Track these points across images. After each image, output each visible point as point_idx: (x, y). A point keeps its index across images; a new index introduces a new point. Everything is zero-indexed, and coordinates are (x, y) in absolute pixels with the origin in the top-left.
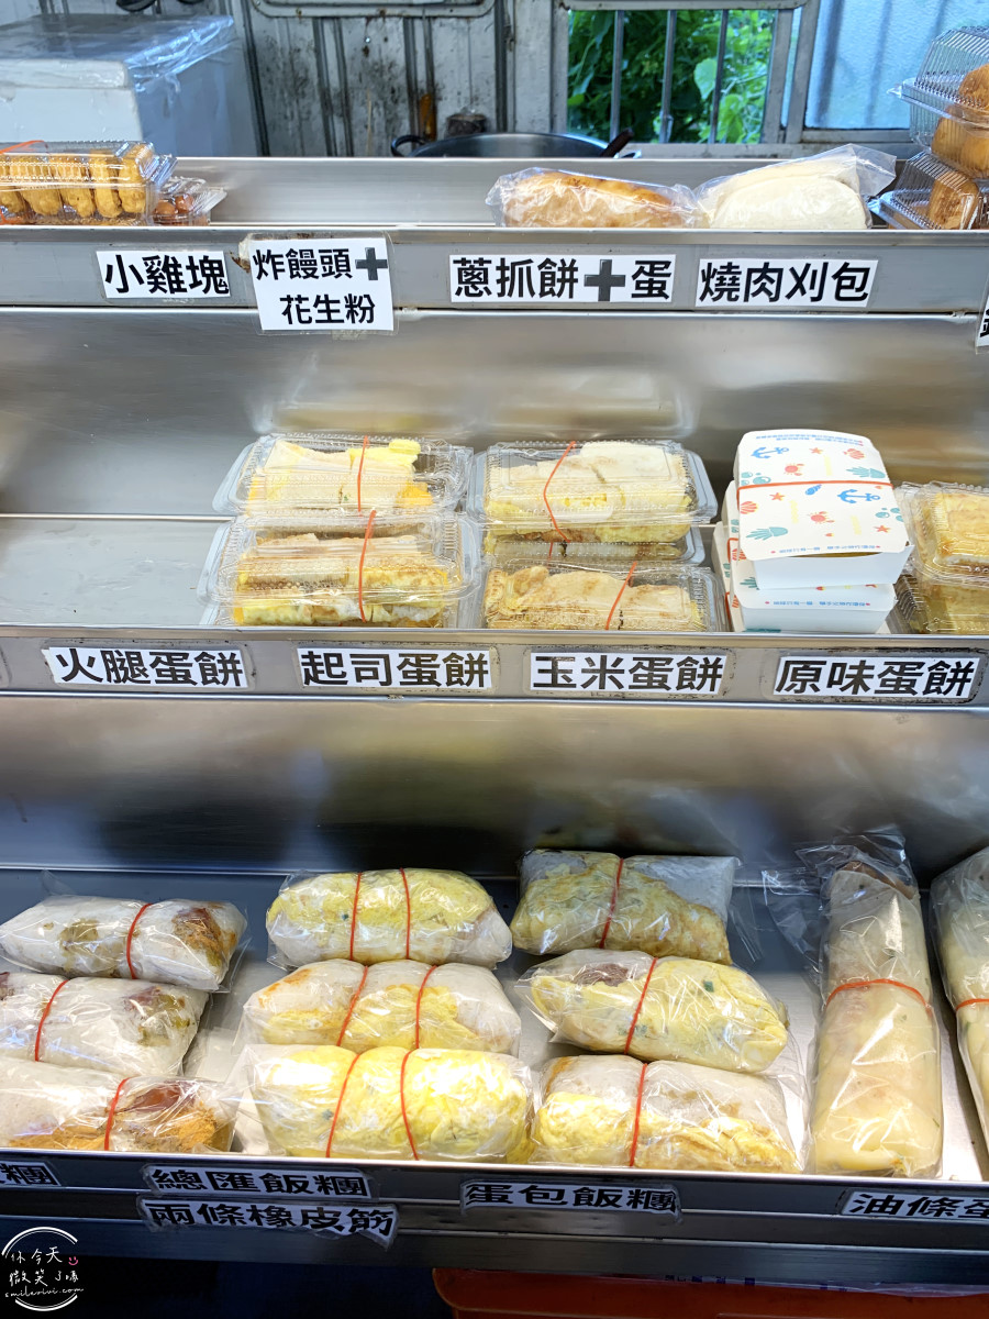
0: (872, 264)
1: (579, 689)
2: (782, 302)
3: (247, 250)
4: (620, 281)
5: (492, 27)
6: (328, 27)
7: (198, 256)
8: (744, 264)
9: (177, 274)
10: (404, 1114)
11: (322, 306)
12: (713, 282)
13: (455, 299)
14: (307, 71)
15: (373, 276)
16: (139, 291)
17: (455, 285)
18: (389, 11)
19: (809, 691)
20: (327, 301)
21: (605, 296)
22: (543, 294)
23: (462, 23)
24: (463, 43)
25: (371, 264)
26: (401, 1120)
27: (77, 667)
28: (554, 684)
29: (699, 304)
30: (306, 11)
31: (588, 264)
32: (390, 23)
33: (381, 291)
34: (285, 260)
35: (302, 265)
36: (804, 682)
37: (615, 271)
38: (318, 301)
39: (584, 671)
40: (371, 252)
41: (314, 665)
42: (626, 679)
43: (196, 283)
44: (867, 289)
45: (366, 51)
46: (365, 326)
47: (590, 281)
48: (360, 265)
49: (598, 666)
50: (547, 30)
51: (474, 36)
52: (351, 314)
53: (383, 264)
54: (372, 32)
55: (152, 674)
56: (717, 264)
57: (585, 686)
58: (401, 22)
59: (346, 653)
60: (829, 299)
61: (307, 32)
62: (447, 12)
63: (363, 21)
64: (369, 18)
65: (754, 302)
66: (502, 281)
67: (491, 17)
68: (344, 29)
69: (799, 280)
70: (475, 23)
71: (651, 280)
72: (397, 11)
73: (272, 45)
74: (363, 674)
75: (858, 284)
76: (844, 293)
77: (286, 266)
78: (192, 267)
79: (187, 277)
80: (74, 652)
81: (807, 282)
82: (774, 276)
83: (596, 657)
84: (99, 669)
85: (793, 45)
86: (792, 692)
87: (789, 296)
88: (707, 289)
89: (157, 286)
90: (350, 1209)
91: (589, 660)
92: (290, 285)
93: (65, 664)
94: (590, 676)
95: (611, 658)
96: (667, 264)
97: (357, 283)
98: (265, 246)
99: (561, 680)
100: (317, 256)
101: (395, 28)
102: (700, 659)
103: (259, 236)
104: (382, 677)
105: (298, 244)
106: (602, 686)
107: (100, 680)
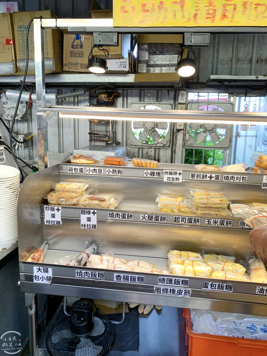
0: (247, 177)
1: (212, 225)
2: (235, 181)
3: (164, 171)
4: (213, 177)
5: (171, 151)
6: (140, 149)
7: (157, 172)
8: (230, 176)
9: (154, 174)
10: (194, 271)
11: (172, 179)
12: (225, 178)
13: (190, 179)
14: (136, 156)
15: (180, 175)
16: (149, 176)
17: (190, 177)
18: (152, 147)
19: (244, 227)
20: (173, 178)
21: (211, 179)
22: (202, 178)
23: (165, 150)
24: (165, 153)
25: (180, 174)
26: (194, 272)
27: (144, 218)
28: (209, 224)
29: (223, 181)
30: (137, 147)
31: (209, 175)
32: (152, 149)
33: (181, 177)
34: (169, 173)
35: (171, 173)
36: (243, 225)
37: (212, 176)
38: (172, 178)
39: (213, 222)
40: (180, 172)
41: (176, 219)
42: (219, 224)
43: (156, 175)
44: (246, 180)
45: (147, 153)
46: (178, 181)
47: (209, 177)
48: (178, 174)
49: (215, 221)
50: (181, 151)
51: (167, 152)
52: (176, 180)
53: (181, 174)
54: (149, 150)
55: (154, 219)
56: (226, 176)
57: (213, 224)
58: (154, 149)
59: (180, 217)
60: (241, 181)
61: (137, 150)
62: (163, 148)
63: (147, 149)
64: (148, 148)
65: (231, 181)
66: (197, 177)
67: (171, 149)
68: (144, 150)
69: (237, 178)
70: (168, 150)
71: (217, 177)
72: (154, 147)
73: (130, 152)
74: (182, 221)
75: (245, 179)
76: (243, 180)
77: (169, 174)
78: (156, 173)
79: (155, 174)
80: (144, 215)
81: (238, 179)
82: (234, 178)
83: (215, 220)
84: (147, 218)
85: (227, 156)
86: (241, 227)
87: (236, 180)
88: (225, 179)
89: (151, 175)
90: (184, 290)
91: (214, 220)
92: (169, 176)
93: (142, 217)
94: (214, 223)
95: (217, 220)
96: (219, 175)
97: (178, 176)
98: (166, 171)
99: (209, 223)
100: (173, 172)
101: (153, 150)
102: (229, 221)
103: (166, 170)
104: (185, 222)
105: (171, 171)
106: (215, 225)
107: (146, 220)
